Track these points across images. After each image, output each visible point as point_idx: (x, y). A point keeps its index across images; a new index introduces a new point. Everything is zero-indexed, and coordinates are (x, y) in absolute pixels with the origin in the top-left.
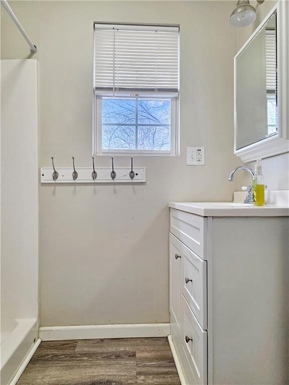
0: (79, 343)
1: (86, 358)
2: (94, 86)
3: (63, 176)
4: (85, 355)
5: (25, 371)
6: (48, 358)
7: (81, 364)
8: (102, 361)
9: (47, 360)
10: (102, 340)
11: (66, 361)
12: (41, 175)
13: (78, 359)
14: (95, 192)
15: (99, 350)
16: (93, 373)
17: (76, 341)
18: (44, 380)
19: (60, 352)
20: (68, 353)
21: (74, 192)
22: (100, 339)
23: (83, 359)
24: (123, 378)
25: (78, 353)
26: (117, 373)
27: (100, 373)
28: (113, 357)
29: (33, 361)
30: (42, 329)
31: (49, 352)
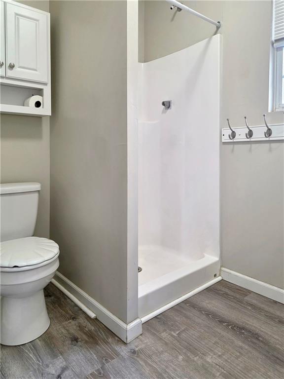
0: (252, 295)
1: (250, 308)
2: (273, 39)
3: (240, 135)
4: (251, 305)
5: (200, 293)
6: (220, 293)
7: (243, 310)
8: (263, 318)
9: (218, 294)
10: (276, 302)
11: (232, 301)
12: (221, 135)
13: (242, 305)
14: (270, 150)
15: (267, 308)
16: (248, 321)
17: (250, 292)
18: (208, 305)
19: (232, 294)
20: (238, 297)
21: (250, 150)
22: (274, 301)
23: (247, 307)
24: (273, 340)
25: (246, 301)
26: (270, 333)
27: (254, 325)
28: (277, 320)
29: (208, 289)
30: (223, 269)
31: (224, 289)
